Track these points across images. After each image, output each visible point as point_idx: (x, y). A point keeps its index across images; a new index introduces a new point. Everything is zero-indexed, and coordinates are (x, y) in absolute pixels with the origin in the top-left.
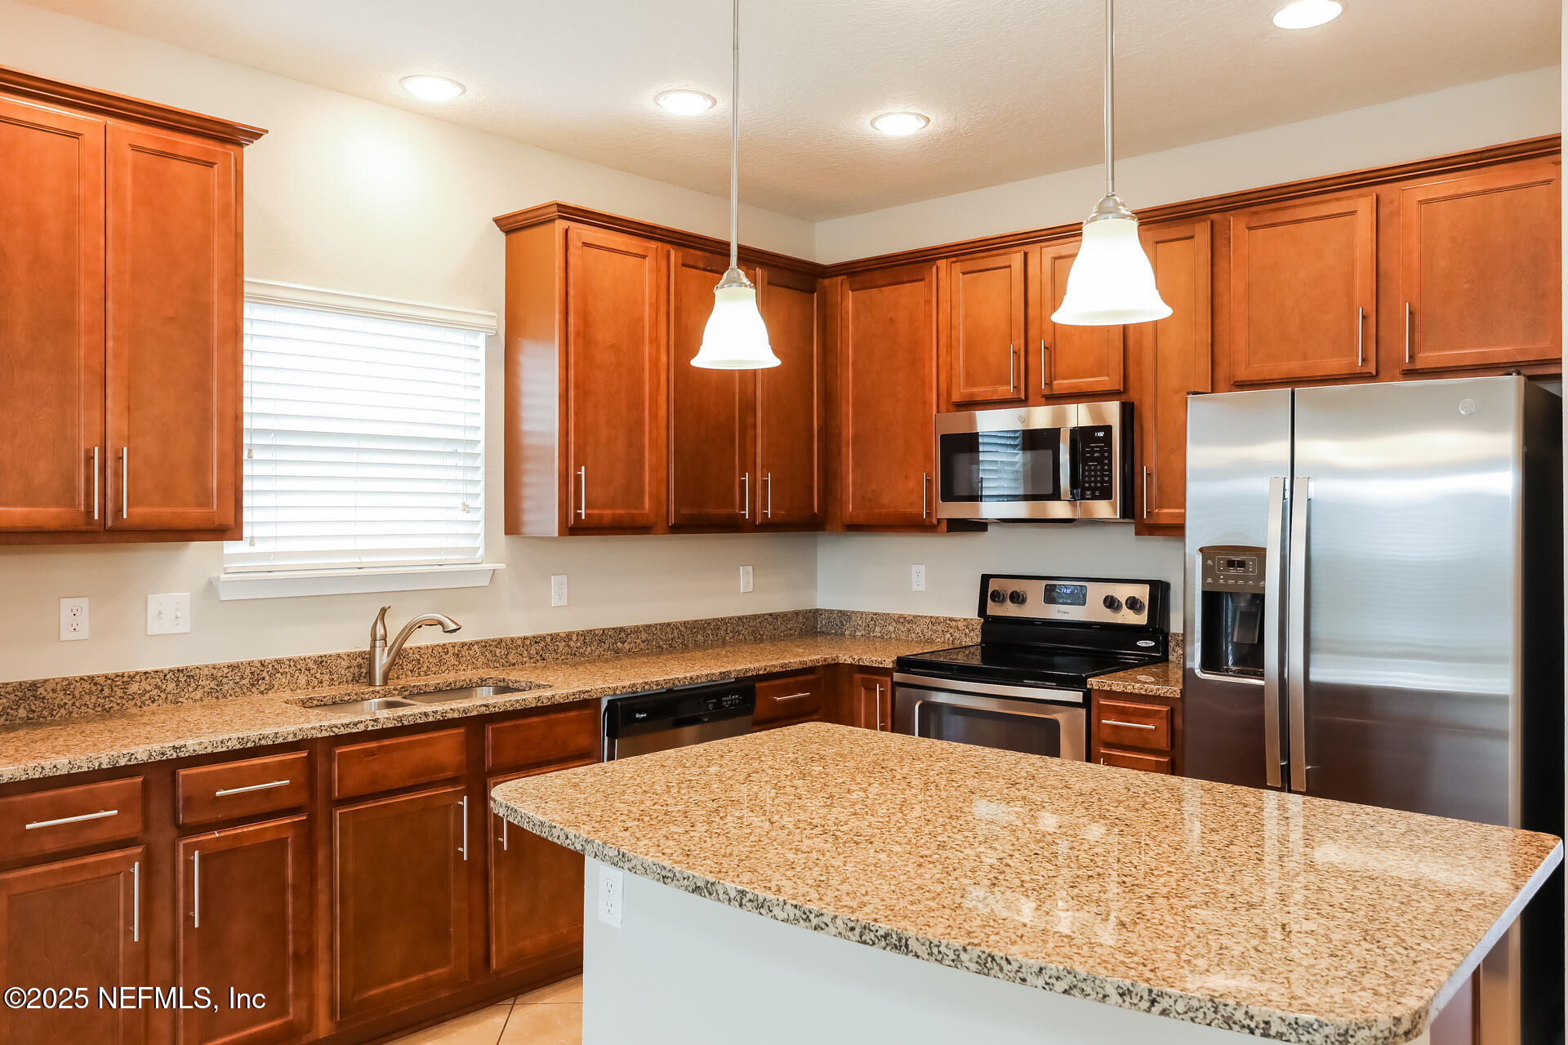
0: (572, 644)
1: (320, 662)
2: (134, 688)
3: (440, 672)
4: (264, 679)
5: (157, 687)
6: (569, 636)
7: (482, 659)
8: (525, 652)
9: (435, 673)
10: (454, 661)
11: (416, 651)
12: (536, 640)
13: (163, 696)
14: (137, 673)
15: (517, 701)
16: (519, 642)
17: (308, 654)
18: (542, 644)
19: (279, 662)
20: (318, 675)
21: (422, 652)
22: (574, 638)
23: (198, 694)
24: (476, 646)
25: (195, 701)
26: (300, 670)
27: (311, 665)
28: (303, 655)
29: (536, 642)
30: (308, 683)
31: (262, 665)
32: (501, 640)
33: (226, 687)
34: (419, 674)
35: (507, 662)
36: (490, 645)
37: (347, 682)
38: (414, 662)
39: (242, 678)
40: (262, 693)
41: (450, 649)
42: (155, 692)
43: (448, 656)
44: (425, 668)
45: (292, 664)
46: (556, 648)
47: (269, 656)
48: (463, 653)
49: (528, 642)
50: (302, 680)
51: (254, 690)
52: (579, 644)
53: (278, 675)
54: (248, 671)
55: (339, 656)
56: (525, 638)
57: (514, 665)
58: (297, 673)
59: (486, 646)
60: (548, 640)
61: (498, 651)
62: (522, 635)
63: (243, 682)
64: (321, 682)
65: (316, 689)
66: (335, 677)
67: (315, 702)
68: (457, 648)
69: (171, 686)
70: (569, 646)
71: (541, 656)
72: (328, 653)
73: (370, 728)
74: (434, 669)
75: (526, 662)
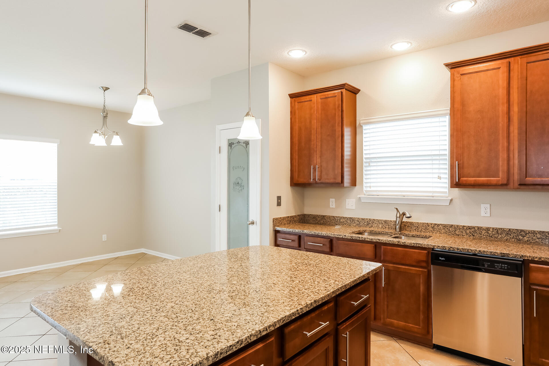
0: (490, 232)
1: (386, 222)
2: (341, 220)
3: (426, 232)
4: (370, 224)
5: (346, 221)
6: (488, 229)
7: (443, 231)
8: (464, 231)
9: (424, 232)
10: (431, 229)
11: (417, 224)
12: (470, 228)
13: (347, 224)
14: (342, 217)
15: (390, 241)
16: (461, 227)
17: (382, 219)
18: (473, 230)
19: (374, 220)
20: (385, 226)
21: (419, 224)
22: (491, 230)
23: (355, 225)
24: (441, 226)
25: (354, 226)
26: (380, 223)
27: (383, 222)
28: (381, 219)
29: (469, 228)
30: (382, 227)
31: (370, 220)
32: (452, 225)
33: (361, 224)
34: (418, 231)
35: (455, 234)
36: (447, 226)
37: (393, 229)
38: (416, 227)
39: (365, 222)
40: (370, 227)
41: (430, 225)
42: (345, 222)
43: (429, 227)
44: (420, 230)
45: (378, 221)
46: (481, 232)
47: (372, 218)
48: (435, 227)
49: (465, 228)
50: (380, 226)
51: (368, 226)
52: (494, 233)
53: (374, 223)
54: (366, 221)
55: (391, 221)
56: (464, 226)
57: (458, 235)
58: (379, 224)
59: (445, 226)
60: (476, 229)
61: (451, 229)
62: (463, 225)
63: (365, 223)
64: (386, 228)
65: (384, 229)
66: (390, 227)
67: (374, 232)
68: (433, 225)
69: (349, 221)
70: (488, 233)
71: (472, 234)
72: (388, 220)
73: (344, 237)
74: (424, 231)
75: (464, 235)
